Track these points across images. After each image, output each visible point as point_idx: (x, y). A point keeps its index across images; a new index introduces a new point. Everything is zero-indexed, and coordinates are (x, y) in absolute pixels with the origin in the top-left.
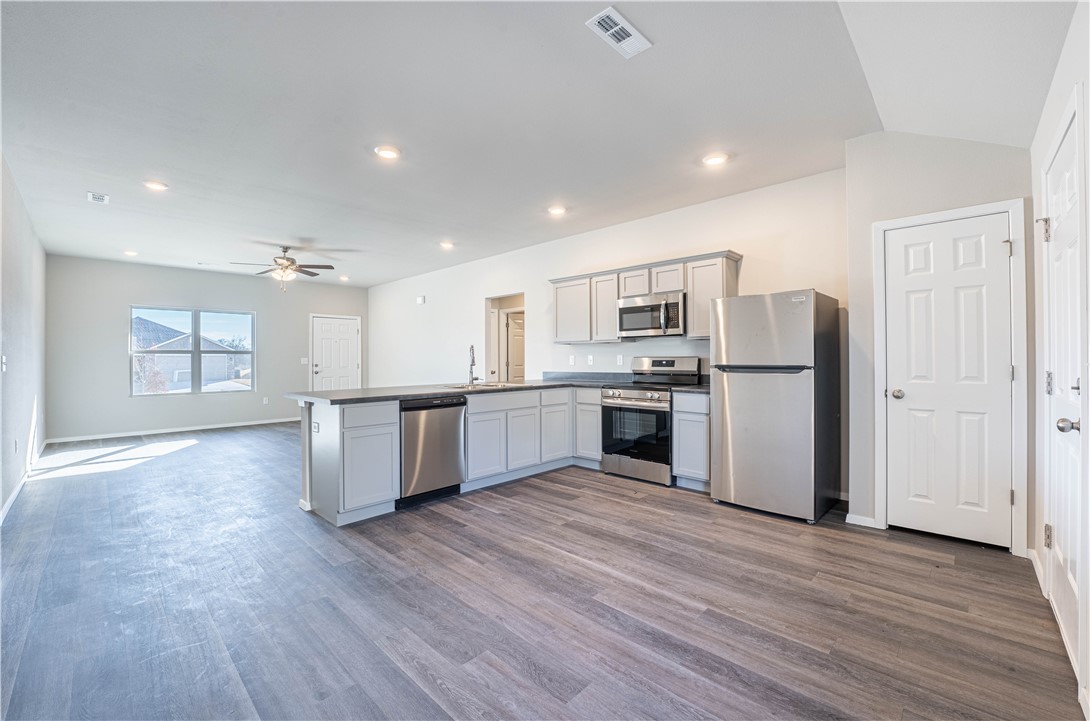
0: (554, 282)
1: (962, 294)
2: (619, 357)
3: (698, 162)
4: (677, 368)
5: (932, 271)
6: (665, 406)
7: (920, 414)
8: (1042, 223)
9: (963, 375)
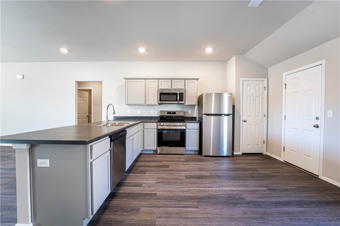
0: (125, 79)
1: (257, 98)
2: (152, 110)
3: (204, 50)
4: (177, 114)
5: (252, 92)
6: (184, 128)
7: (249, 125)
8: (285, 85)
9: (257, 116)
